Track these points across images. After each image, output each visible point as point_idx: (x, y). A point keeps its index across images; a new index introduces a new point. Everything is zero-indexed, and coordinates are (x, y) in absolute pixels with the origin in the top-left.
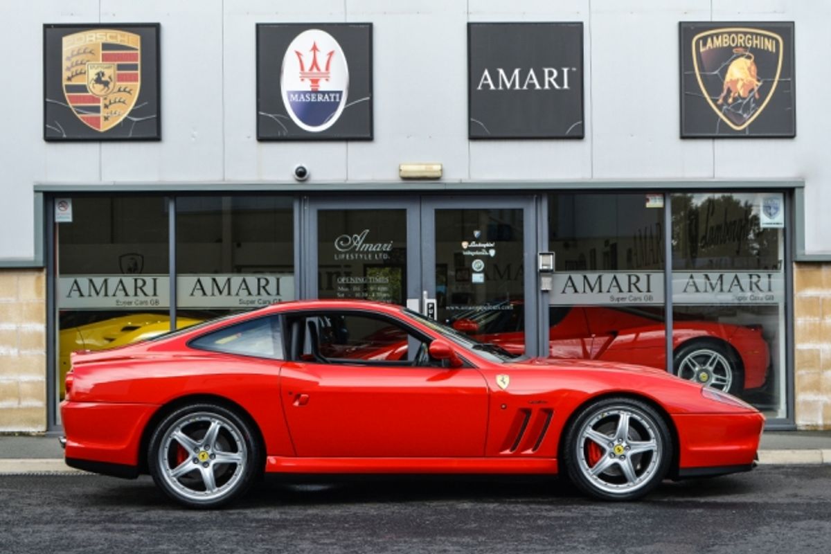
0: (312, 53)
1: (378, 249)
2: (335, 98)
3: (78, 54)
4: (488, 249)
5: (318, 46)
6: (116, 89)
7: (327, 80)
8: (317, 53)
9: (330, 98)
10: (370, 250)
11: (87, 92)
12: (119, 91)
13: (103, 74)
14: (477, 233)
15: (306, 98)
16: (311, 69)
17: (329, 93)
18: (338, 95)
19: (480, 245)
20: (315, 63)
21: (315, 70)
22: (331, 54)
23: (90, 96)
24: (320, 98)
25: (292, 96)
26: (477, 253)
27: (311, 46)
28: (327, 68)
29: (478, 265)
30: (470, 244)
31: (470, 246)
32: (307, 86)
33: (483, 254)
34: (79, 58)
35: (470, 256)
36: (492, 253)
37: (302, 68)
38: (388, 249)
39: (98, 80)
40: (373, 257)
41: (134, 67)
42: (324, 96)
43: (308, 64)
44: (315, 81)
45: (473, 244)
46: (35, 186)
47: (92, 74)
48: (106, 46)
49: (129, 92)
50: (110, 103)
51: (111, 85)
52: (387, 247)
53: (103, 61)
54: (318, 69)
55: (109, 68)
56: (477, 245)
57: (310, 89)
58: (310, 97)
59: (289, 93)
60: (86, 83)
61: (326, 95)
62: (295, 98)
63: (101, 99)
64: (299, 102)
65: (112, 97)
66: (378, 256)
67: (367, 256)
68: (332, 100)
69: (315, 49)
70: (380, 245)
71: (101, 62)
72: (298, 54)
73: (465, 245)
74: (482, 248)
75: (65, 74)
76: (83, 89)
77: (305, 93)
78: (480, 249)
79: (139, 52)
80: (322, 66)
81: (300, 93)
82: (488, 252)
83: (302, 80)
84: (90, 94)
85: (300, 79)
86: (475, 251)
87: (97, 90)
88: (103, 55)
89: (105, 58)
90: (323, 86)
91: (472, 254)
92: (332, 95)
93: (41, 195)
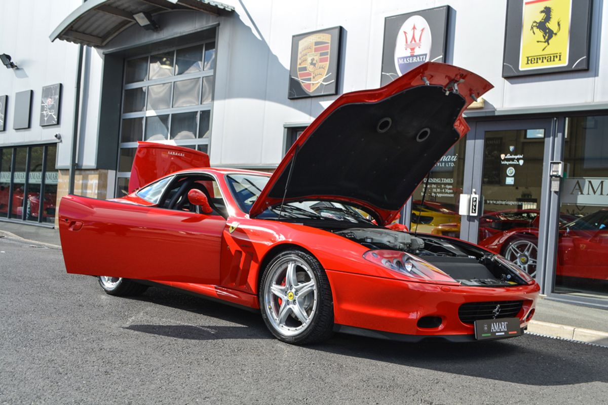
0: (413, 31)
1: (448, 160)
2: (423, 58)
3: (305, 49)
4: (518, 160)
5: (416, 27)
6: (318, 68)
7: (419, 47)
8: (416, 31)
9: (420, 59)
10: (444, 160)
11: (306, 70)
12: (320, 68)
13: (314, 59)
14: (512, 148)
15: (407, 61)
16: (411, 42)
17: (419, 56)
18: (424, 57)
19: (513, 157)
20: (413, 37)
21: (413, 42)
22: (423, 30)
23: (308, 73)
24: (415, 60)
25: (400, 60)
26: (511, 162)
27: (413, 26)
28: (420, 40)
29: (511, 171)
30: (506, 156)
31: (506, 157)
32: (408, 53)
33: (515, 163)
34: (305, 52)
35: (506, 164)
36: (521, 162)
37: (407, 42)
38: (454, 160)
39: (312, 64)
40: (445, 165)
41: (326, 54)
42: (417, 58)
43: (410, 38)
44: (413, 49)
45: (508, 156)
46: (284, 125)
47: (309, 61)
48: (317, 43)
49: (324, 68)
50: (316, 76)
51: (316, 66)
52: (454, 158)
53: (315, 52)
54: (415, 41)
55: (316, 56)
56: (511, 157)
57: (409, 55)
58: (409, 60)
59: (399, 58)
60: (306, 66)
61: (418, 57)
62: (401, 62)
63: (312, 73)
64: (403, 64)
65: (316, 72)
66: (448, 165)
67: (442, 165)
68: (421, 60)
69: (414, 28)
70: (450, 157)
71: (313, 53)
72: (405, 33)
73: (503, 156)
74: (514, 159)
75: (299, 61)
76: (305, 69)
77: (406, 58)
78: (513, 160)
79: (329, 44)
80: (417, 39)
81: (403, 58)
82: (518, 161)
83: (406, 49)
84: (308, 71)
85: (405, 49)
86: (510, 161)
87: (310, 68)
88: (315, 48)
89: (316, 50)
90: (417, 52)
91: (507, 163)
92: (421, 57)
93: (286, 129)
